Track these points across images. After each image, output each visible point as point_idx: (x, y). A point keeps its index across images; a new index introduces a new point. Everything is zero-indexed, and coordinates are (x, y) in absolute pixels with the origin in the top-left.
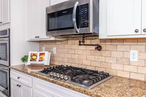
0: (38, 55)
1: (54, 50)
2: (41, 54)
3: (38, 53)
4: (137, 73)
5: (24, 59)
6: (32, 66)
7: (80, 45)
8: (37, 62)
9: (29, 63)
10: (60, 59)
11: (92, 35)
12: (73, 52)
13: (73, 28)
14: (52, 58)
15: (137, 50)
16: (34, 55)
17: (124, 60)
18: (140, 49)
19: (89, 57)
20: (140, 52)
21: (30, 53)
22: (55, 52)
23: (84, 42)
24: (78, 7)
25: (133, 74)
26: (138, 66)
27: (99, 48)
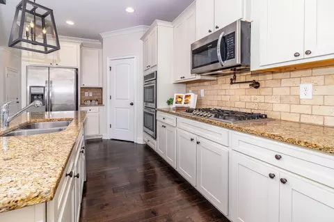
0: (184, 97)
1: (202, 92)
2: (187, 96)
3: (184, 96)
4: (312, 115)
5: (170, 102)
6: (178, 109)
7: (232, 83)
8: (183, 105)
9: (174, 105)
10: (209, 103)
11: (242, 68)
12: (223, 93)
13: (218, 61)
14: (199, 101)
15: (310, 82)
16: (180, 97)
17: (292, 98)
18: (316, 82)
19: (243, 97)
20: (315, 85)
21: (175, 95)
22: (202, 95)
23: (235, 79)
24: (224, 37)
25: (306, 116)
26: (312, 105)
27: (256, 85)
